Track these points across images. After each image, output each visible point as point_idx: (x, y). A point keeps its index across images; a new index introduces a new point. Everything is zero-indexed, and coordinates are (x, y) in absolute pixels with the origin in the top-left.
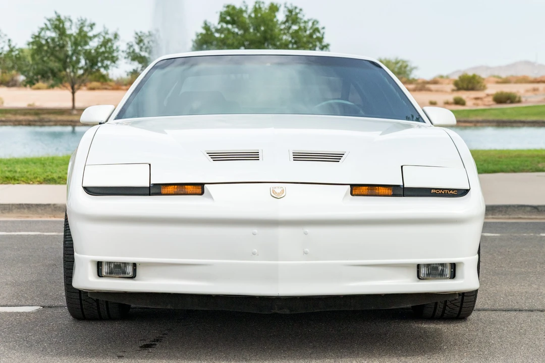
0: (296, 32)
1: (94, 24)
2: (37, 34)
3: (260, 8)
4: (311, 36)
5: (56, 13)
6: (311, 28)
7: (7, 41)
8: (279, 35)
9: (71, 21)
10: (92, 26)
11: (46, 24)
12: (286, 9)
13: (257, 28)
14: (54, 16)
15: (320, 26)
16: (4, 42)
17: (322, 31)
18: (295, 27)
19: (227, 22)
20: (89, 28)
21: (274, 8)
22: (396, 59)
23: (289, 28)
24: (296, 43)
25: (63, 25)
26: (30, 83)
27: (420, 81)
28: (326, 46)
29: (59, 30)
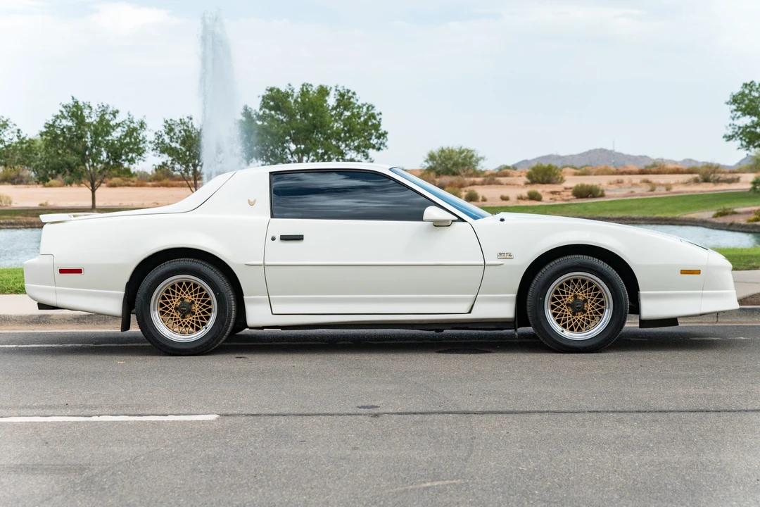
0: (349, 118)
1: (117, 112)
2: (51, 123)
3: (308, 91)
4: (366, 122)
5: (73, 98)
6: (366, 114)
7: (16, 131)
8: (330, 122)
9: (89, 107)
10: (115, 113)
11: (61, 112)
12: (336, 93)
13: (304, 115)
14: (71, 102)
15: (376, 111)
16: (13, 132)
17: (378, 118)
18: (347, 113)
19: (271, 108)
20: (112, 116)
21: (323, 92)
22: (461, 148)
23: (342, 114)
24: (349, 131)
25: (81, 113)
26: (43, 180)
27: (487, 173)
28: (384, 135)
29: (77, 119)
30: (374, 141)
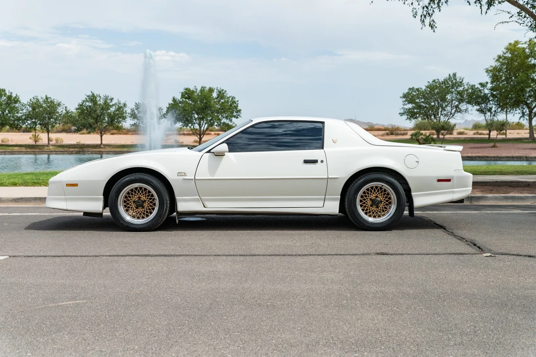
0: (223, 103)
1: (113, 99)
2: (81, 104)
3: (204, 90)
4: (231, 105)
5: (92, 92)
6: (231, 101)
7: (65, 108)
8: (214, 105)
9: (100, 97)
10: (112, 99)
11: (86, 98)
12: (217, 91)
13: (202, 101)
14: (91, 94)
15: (236, 100)
16: (63, 108)
17: (237, 103)
18: (222, 101)
19: (186, 98)
20: (110, 101)
21: (211, 90)
23: (220, 101)
24: (223, 109)
25: (96, 99)
26: (78, 131)
28: (240, 111)
29: (93, 102)
30: (235, 114)
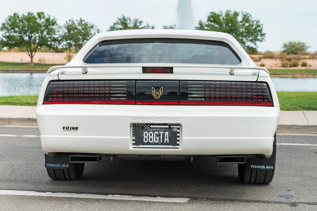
0: (248, 26)
1: (142, 22)
2: (112, 26)
3: (229, 14)
4: (256, 29)
5: (123, 15)
6: (256, 25)
7: (97, 30)
8: (239, 28)
9: (130, 20)
10: (141, 22)
11: (117, 21)
12: (243, 15)
13: (227, 25)
14: (121, 17)
15: (260, 24)
16: (96, 30)
17: (261, 27)
18: (247, 24)
19: (212, 21)
20: (140, 24)
21: (236, 14)
22: (299, 42)
23: (244, 25)
24: (248, 33)
25: (126, 22)
27: (311, 54)
28: (264, 35)
29: (124, 25)
30: (259, 37)
